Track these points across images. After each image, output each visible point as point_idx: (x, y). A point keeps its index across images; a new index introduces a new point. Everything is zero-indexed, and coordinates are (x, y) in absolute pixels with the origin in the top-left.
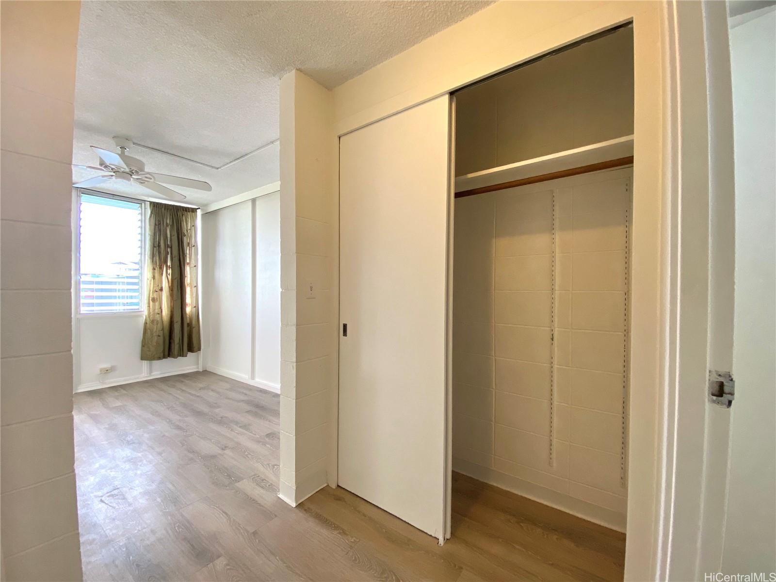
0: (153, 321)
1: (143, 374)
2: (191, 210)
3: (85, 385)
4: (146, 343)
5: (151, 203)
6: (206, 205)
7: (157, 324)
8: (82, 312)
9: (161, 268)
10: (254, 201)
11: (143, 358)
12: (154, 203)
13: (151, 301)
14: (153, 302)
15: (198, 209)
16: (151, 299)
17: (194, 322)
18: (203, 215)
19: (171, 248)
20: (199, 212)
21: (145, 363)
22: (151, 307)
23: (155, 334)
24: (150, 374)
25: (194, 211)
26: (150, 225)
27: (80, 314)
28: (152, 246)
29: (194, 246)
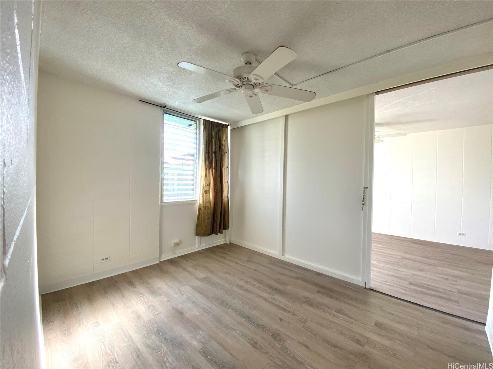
0: (205, 208)
1: (196, 247)
2: (225, 126)
3: (164, 255)
4: (200, 223)
5: (204, 120)
6: (237, 122)
7: (208, 210)
8: (164, 201)
9: (210, 169)
10: (287, 117)
11: (197, 234)
12: (206, 120)
13: (204, 193)
14: (205, 193)
15: (228, 125)
16: (204, 191)
17: (226, 208)
18: (232, 130)
19: (216, 153)
20: (229, 128)
21: (197, 238)
22: (204, 197)
23: (206, 217)
24: (200, 246)
25: (226, 126)
26: (204, 137)
27: (163, 202)
28: (205, 152)
29: (226, 152)
